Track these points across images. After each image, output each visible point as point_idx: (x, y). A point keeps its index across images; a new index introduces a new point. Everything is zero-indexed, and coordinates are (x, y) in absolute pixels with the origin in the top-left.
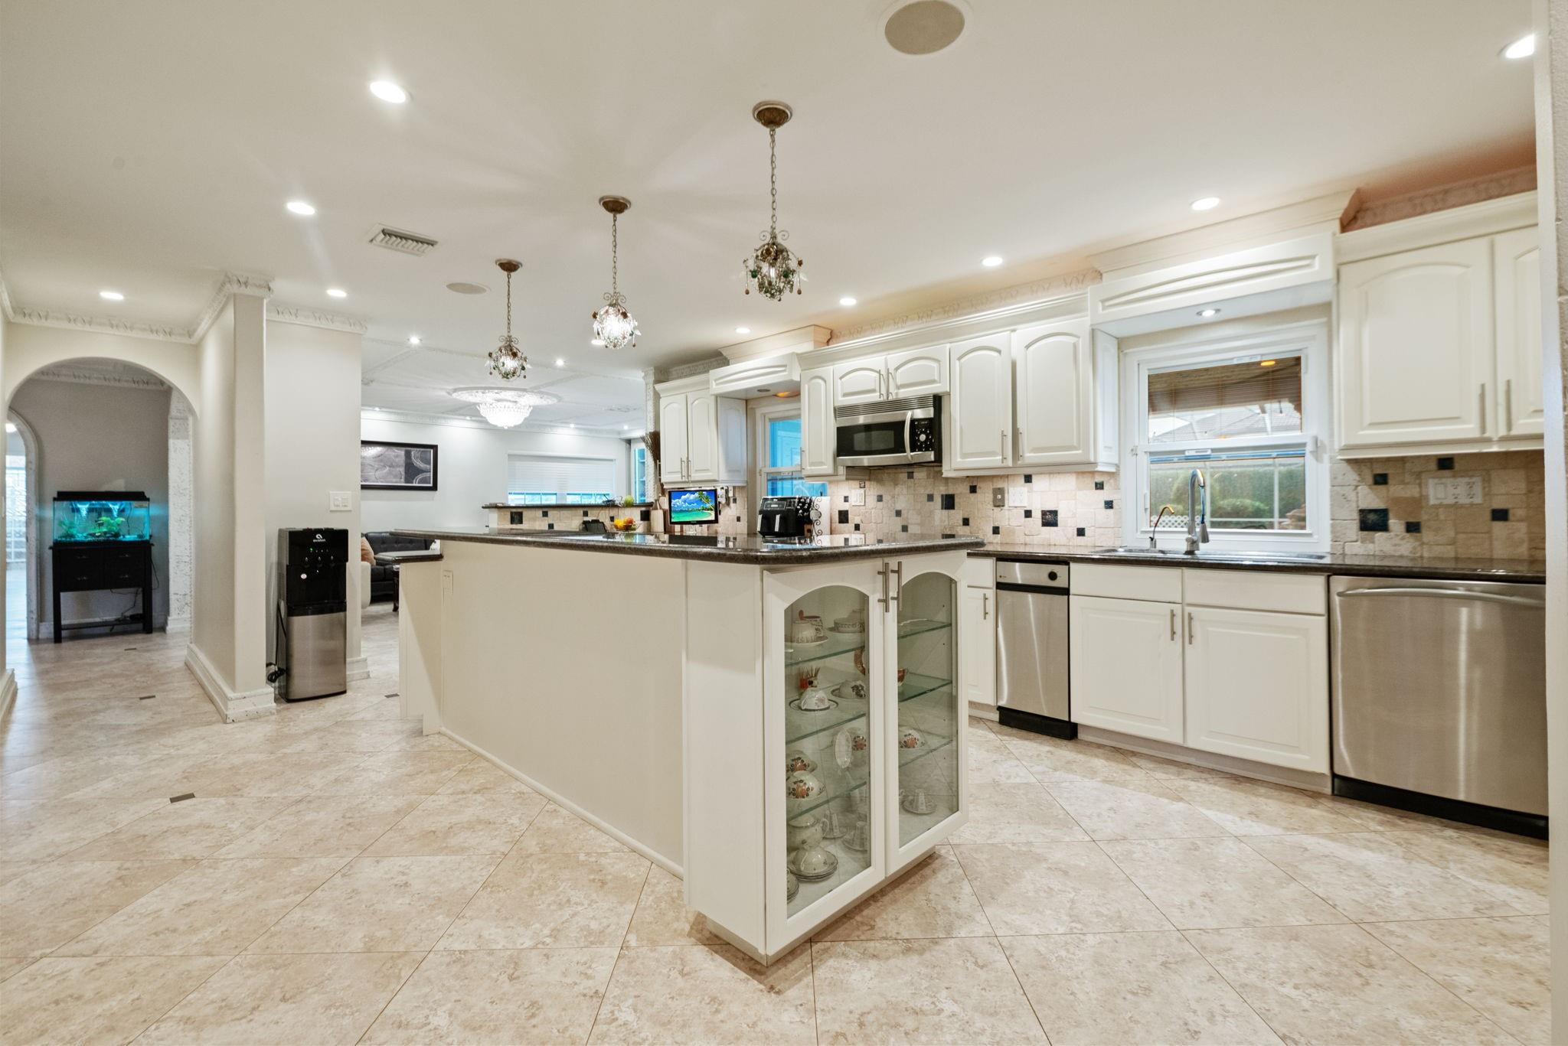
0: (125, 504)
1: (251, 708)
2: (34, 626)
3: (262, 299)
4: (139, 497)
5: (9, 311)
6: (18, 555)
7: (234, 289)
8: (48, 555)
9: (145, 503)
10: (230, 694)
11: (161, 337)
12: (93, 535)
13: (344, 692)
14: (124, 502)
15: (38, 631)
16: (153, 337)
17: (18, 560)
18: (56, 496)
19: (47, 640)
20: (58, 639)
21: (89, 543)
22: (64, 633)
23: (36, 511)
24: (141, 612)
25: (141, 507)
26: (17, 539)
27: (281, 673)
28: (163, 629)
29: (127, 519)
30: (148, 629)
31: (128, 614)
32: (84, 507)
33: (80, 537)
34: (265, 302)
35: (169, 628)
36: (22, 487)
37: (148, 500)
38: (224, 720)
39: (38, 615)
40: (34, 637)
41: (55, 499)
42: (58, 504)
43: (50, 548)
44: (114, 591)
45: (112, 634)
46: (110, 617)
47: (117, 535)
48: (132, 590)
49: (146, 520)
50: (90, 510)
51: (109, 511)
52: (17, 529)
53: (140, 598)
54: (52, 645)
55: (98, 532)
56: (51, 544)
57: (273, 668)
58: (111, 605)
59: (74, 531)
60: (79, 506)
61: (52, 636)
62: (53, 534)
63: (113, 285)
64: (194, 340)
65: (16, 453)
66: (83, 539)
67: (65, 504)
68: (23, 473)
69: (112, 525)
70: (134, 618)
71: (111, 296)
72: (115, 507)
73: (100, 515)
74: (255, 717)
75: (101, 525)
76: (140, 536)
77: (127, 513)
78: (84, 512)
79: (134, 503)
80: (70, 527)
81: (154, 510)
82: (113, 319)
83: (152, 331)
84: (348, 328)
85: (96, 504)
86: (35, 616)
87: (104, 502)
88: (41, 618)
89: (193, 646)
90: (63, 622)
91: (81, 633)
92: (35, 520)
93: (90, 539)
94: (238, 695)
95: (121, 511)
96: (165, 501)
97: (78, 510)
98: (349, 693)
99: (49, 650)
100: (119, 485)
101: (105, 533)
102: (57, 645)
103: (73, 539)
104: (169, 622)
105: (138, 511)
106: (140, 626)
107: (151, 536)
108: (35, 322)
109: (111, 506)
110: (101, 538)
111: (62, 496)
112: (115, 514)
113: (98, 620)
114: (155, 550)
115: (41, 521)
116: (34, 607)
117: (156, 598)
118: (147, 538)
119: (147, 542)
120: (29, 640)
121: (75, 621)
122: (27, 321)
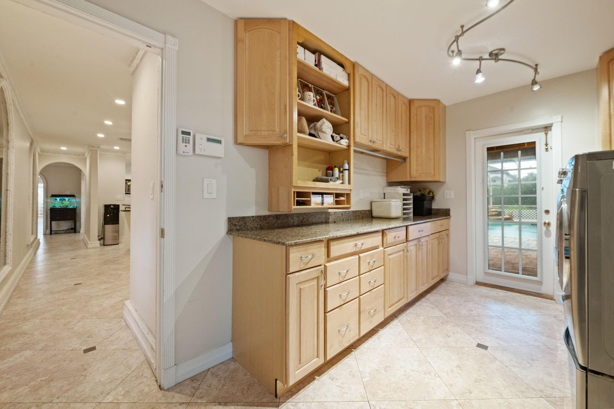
0: (70, 198)
1: (93, 246)
2: (45, 231)
3: (98, 150)
4: (73, 196)
5: (40, 152)
6: (41, 214)
7: (91, 148)
8: (49, 211)
9: (75, 198)
10: (89, 242)
11: (77, 157)
12: (60, 206)
13: (118, 244)
14: (69, 198)
15: (46, 232)
16: (75, 156)
17: (41, 216)
18: (51, 196)
19: (48, 234)
20: (51, 234)
21: (60, 208)
22: (53, 232)
23: (46, 200)
24: (73, 227)
25: (74, 199)
26: (41, 209)
27: (102, 238)
28: (79, 232)
29: (70, 202)
30: (75, 232)
31: (70, 228)
32: (58, 199)
33: (57, 206)
34: (98, 151)
35: (81, 232)
36: (42, 193)
37: (75, 197)
38: (87, 248)
39: (46, 228)
40: (45, 234)
41: (51, 197)
42: (51, 198)
43: (49, 210)
44: (66, 221)
45: (66, 233)
46: (65, 228)
47: (67, 206)
48: (71, 221)
49: (75, 202)
50: (60, 200)
51: (65, 200)
52: (41, 206)
53: (73, 224)
54: (50, 235)
55: (62, 205)
56: (50, 208)
57: (100, 237)
58: (65, 225)
59: (56, 205)
60: (57, 198)
61: (50, 233)
62: (50, 206)
63: (64, 146)
64: (85, 157)
65: (41, 183)
66: (58, 207)
67: (54, 198)
68: (43, 188)
69: (66, 204)
70: (71, 229)
71: (64, 148)
72: (67, 199)
73: (63, 201)
74: (95, 248)
75: (63, 204)
76: (73, 207)
77: (70, 200)
78: (58, 200)
79: (72, 198)
80: (55, 204)
81: (77, 200)
82: (64, 153)
83: (74, 155)
84: (122, 155)
85: (62, 198)
86: (45, 228)
87: (64, 197)
88: (47, 229)
89: (85, 235)
90: (53, 230)
91: (57, 232)
92: (46, 203)
93: (60, 207)
94: (91, 243)
95: (69, 200)
96: (80, 197)
97: (57, 199)
98: (119, 245)
99: (49, 236)
100: (68, 193)
101: (64, 206)
102: (51, 235)
103: (55, 207)
104: (81, 230)
105: (73, 200)
106: (73, 231)
107: (76, 207)
108: (46, 154)
109: (66, 199)
110: (63, 207)
111: (53, 196)
112: (67, 200)
113: (62, 229)
114: (77, 211)
115: (47, 202)
116: (45, 226)
117: (78, 224)
118: (75, 207)
119: (75, 208)
120: (44, 234)
121: (56, 229)
122: (44, 154)
